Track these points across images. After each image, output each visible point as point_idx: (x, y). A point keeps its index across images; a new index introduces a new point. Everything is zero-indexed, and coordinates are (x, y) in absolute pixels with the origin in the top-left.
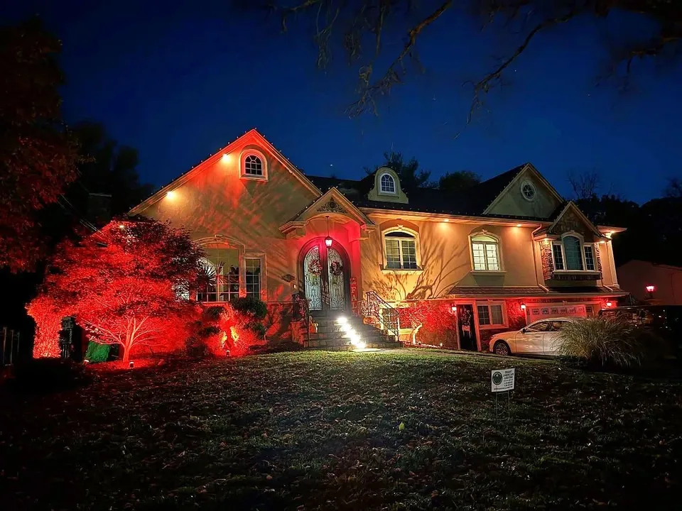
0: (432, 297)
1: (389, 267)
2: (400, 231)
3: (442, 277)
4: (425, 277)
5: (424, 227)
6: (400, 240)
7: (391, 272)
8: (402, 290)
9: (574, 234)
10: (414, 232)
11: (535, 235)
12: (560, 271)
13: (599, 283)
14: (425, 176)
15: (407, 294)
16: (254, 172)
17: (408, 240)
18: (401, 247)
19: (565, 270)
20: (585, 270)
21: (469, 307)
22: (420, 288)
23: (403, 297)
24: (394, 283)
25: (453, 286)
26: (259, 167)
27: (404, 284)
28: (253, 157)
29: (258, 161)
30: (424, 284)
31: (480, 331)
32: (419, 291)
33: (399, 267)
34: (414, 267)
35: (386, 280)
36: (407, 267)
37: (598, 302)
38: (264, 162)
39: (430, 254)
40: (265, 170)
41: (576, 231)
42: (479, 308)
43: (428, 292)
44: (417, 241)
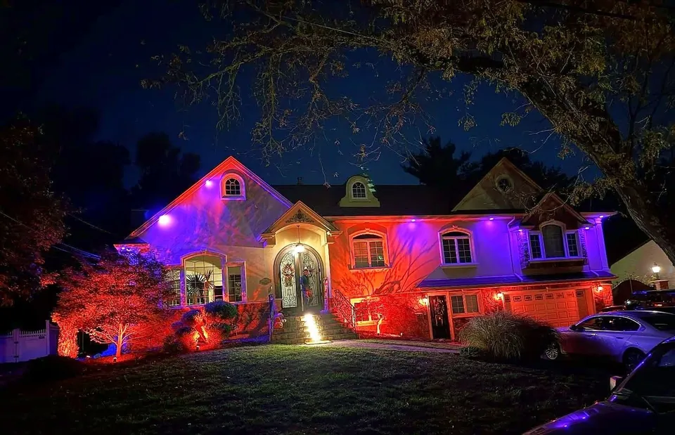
0: (399, 291)
1: (357, 267)
2: (367, 233)
3: (410, 273)
4: (393, 274)
5: (391, 228)
6: (368, 241)
7: (359, 271)
8: (370, 285)
9: (554, 222)
10: (382, 233)
11: (510, 226)
12: (537, 259)
13: (585, 269)
14: (465, 157)
15: (375, 290)
16: (233, 193)
17: (376, 240)
18: (369, 248)
19: (543, 258)
20: (568, 257)
21: (442, 298)
22: (388, 283)
23: (371, 293)
24: (362, 280)
25: (421, 280)
26: (238, 188)
27: (372, 281)
28: (232, 180)
29: (237, 183)
30: (392, 280)
31: (453, 319)
32: (387, 286)
33: (367, 266)
34: (382, 264)
35: (354, 278)
36: (375, 265)
37: (589, 287)
38: (242, 183)
39: (398, 252)
40: (242, 190)
41: (555, 220)
42: (453, 298)
43: (396, 286)
44: (384, 241)
